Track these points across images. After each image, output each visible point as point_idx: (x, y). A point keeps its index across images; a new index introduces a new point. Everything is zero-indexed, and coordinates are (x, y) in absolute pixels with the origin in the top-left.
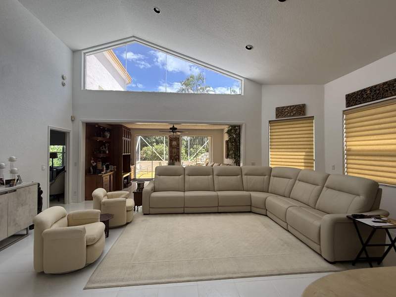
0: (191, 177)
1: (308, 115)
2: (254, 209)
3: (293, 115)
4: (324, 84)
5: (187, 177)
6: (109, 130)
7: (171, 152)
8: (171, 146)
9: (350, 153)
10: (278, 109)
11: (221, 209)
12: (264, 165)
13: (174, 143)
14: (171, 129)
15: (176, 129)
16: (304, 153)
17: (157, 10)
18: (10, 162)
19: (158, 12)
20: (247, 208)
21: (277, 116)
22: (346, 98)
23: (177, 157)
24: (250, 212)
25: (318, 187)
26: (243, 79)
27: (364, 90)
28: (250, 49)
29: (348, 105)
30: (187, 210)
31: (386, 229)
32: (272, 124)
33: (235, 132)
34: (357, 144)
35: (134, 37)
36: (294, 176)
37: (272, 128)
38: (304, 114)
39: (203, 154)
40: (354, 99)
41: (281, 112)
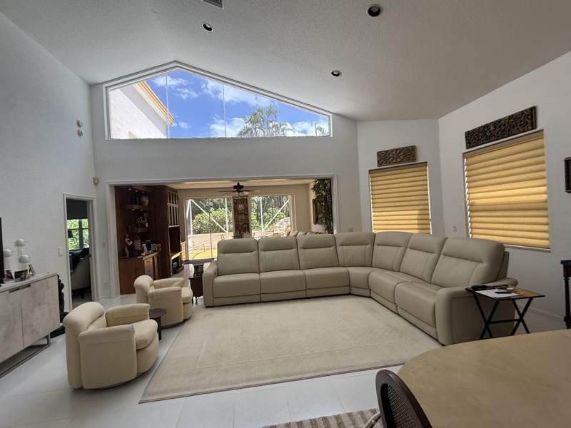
0: (267, 252)
1: (420, 160)
2: (354, 291)
3: (400, 162)
4: (438, 118)
5: (262, 253)
6: (146, 194)
7: (236, 220)
8: (236, 212)
9: (474, 209)
10: (379, 154)
11: (310, 293)
12: (365, 231)
13: (241, 207)
14: (235, 187)
15: (242, 187)
16: (417, 212)
17: (209, 27)
18: (17, 248)
19: (210, 29)
20: (345, 290)
21: (380, 163)
22: (466, 137)
23: (246, 226)
24: (349, 294)
25: (434, 256)
26: (331, 115)
27: (487, 126)
28: (338, 75)
29: (469, 145)
30: (264, 298)
31: (513, 300)
32: (373, 175)
33: (324, 187)
34: (482, 196)
35: (175, 61)
36: (404, 243)
37: (374, 179)
38: (415, 159)
39: (282, 220)
40: (477, 138)
41: (384, 158)
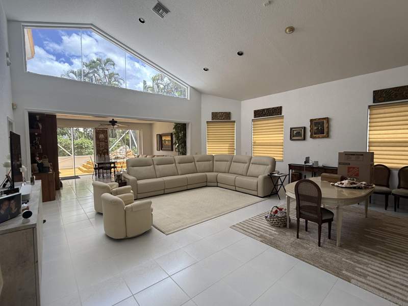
0: (159, 166)
1: (232, 120)
2: (209, 184)
3: (223, 119)
4: (241, 101)
7: (98, 146)
8: (98, 139)
9: (255, 144)
10: (213, 113)
11: (189, 187)
13: (101, 136)
14: (110, 122)
16: (228, 145)
17: (142, 20)
19: (143, 22)
21: (213, 118)
22: (254, 113)
23: (106, 151)
24: (206, 186)
25: (247, 165)
26: (189, 87)
27: (264, 110)
28: (207, 70)
29: (255, 116)
32: (209, 124)
34: (259, 138)
35: (92, 24)
37: (209, 126)
38: (230, 119)
39: (121, 148)
40: (259, 114)
41: (215, 116)
